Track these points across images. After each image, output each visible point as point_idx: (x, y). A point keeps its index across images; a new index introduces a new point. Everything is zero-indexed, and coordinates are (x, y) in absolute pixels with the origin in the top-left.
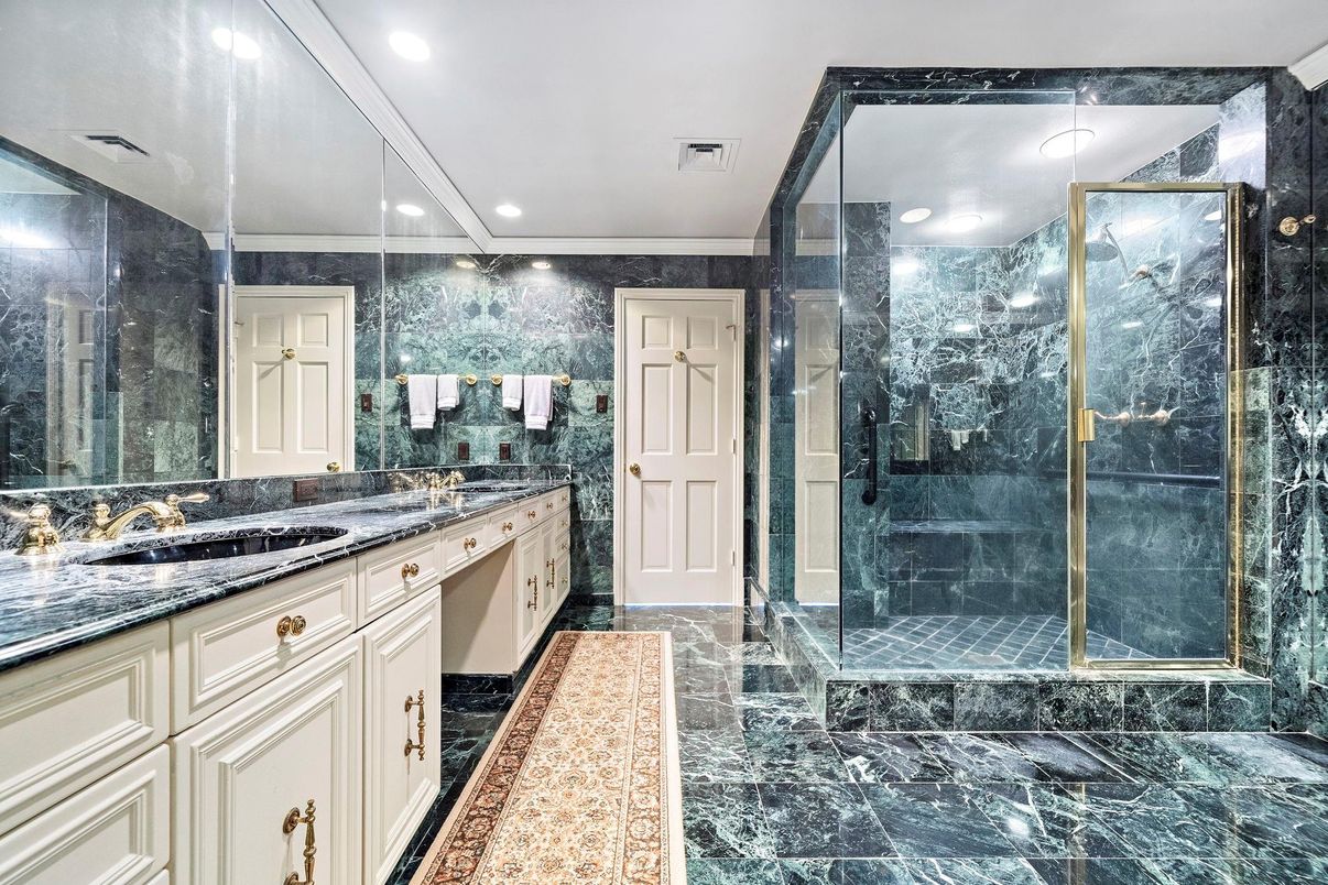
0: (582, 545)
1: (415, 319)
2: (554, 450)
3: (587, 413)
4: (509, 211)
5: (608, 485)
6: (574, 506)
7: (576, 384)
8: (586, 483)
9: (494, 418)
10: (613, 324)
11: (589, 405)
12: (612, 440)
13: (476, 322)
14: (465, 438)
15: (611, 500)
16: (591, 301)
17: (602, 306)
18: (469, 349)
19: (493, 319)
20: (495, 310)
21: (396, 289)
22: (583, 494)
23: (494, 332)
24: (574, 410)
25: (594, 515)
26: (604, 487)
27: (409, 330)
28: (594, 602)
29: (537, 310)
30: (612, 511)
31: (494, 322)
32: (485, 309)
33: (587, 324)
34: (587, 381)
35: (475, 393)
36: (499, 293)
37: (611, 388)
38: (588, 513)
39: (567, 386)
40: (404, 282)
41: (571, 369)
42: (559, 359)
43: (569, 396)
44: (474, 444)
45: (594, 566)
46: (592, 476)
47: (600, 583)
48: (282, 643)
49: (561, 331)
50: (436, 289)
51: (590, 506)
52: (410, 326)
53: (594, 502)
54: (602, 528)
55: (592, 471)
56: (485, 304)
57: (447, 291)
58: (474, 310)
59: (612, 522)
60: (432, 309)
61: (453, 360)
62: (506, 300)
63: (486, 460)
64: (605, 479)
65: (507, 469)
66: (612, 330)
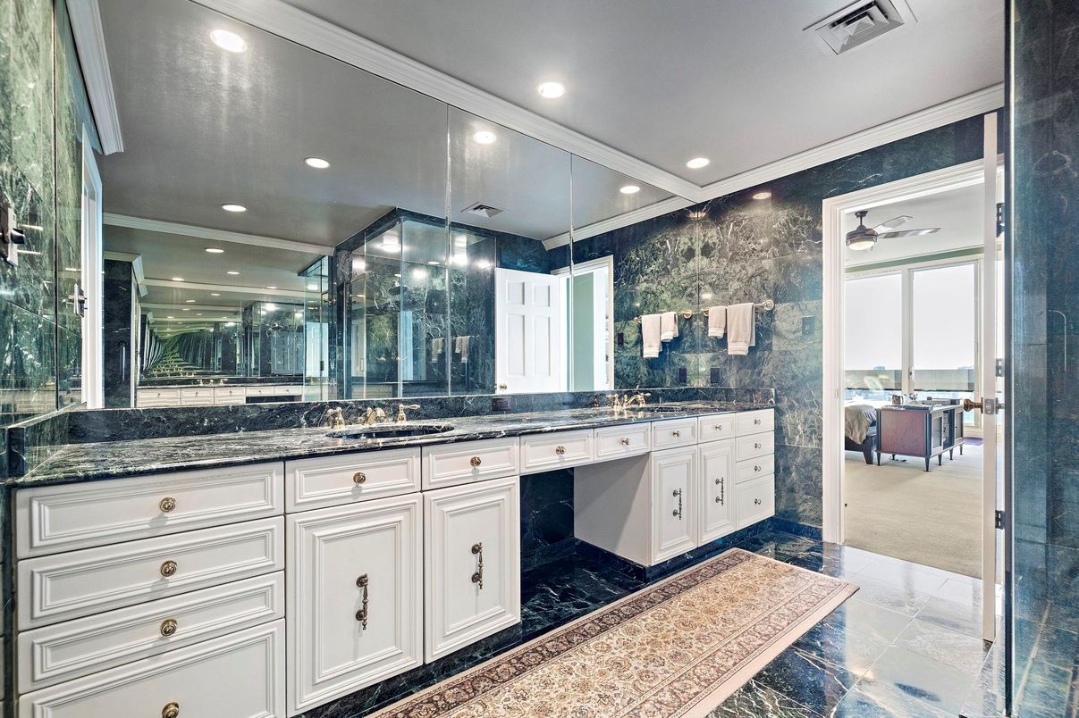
0: (787, 470)
1: (649, 271)
2: (759, 374)
3: (792, 336)
4: (698, 163)
5: (816, 411)
6: (779, 430)
7: (780, 307)
8: (791, 407)
9: (706, 346)
10: (821, 239)
11: (794, 328)
12: (821, 363)
13: (691, 264)
14: (683, 364)
15: (820, 427)
16: (795, 221)
17: (808, 223)
18: (686, 288)
19: (705, 259)
20: (706, 251)
21: (637, 251)
22: (788, 418)
23: (706, 270)
24: (779, 335)
25: (800, 441)
26: (811, 413)
27: (645, 281)
28: (799, 531)
29: (741, 242)
30: (821, 440)
31: (705, 261)
32: (698, 252)
33: (791, 245)
34: (792, 304)
35: (691, 325)
36: (709, 235)
37: (820, 308)
38: (794, 439)
39: (771, 311)
40: (642, 244)
41: (775, 294)
42: (763, 286)
43: (773, 320)
44: (690, 369)
45: (800, 495)
46: (797, 401)
47: (807, 513)
48: (357, 486)
49: (764, 258)
50: (663, 243)
51: (796, 432)
52: (646, 277)
53: (799, 427)
54: (809, 457)
55: (798, 396)
56: (698, 247)
57: (670, 243)
58: (690, 254)
59: (820, 451)
60: (660, 260)
61: (674, 300)
62: (715, 240)
63: (699, 383)
64: (812, 405)
65: (715, 391)
66: (820, 245)
